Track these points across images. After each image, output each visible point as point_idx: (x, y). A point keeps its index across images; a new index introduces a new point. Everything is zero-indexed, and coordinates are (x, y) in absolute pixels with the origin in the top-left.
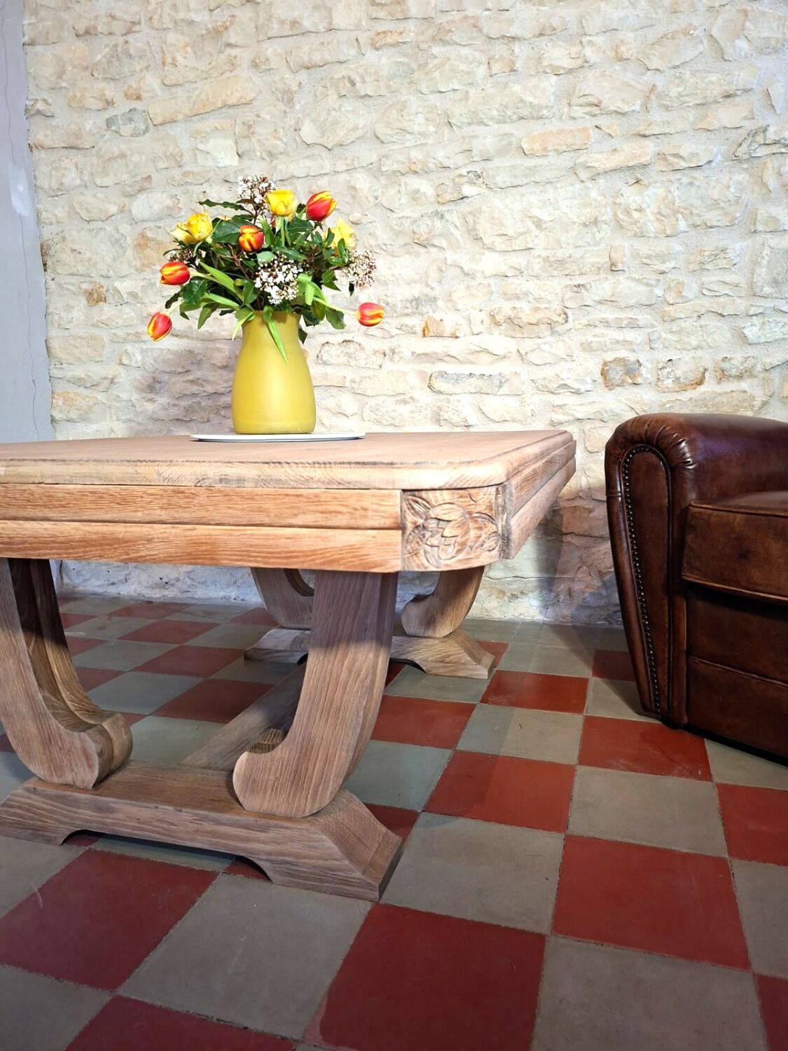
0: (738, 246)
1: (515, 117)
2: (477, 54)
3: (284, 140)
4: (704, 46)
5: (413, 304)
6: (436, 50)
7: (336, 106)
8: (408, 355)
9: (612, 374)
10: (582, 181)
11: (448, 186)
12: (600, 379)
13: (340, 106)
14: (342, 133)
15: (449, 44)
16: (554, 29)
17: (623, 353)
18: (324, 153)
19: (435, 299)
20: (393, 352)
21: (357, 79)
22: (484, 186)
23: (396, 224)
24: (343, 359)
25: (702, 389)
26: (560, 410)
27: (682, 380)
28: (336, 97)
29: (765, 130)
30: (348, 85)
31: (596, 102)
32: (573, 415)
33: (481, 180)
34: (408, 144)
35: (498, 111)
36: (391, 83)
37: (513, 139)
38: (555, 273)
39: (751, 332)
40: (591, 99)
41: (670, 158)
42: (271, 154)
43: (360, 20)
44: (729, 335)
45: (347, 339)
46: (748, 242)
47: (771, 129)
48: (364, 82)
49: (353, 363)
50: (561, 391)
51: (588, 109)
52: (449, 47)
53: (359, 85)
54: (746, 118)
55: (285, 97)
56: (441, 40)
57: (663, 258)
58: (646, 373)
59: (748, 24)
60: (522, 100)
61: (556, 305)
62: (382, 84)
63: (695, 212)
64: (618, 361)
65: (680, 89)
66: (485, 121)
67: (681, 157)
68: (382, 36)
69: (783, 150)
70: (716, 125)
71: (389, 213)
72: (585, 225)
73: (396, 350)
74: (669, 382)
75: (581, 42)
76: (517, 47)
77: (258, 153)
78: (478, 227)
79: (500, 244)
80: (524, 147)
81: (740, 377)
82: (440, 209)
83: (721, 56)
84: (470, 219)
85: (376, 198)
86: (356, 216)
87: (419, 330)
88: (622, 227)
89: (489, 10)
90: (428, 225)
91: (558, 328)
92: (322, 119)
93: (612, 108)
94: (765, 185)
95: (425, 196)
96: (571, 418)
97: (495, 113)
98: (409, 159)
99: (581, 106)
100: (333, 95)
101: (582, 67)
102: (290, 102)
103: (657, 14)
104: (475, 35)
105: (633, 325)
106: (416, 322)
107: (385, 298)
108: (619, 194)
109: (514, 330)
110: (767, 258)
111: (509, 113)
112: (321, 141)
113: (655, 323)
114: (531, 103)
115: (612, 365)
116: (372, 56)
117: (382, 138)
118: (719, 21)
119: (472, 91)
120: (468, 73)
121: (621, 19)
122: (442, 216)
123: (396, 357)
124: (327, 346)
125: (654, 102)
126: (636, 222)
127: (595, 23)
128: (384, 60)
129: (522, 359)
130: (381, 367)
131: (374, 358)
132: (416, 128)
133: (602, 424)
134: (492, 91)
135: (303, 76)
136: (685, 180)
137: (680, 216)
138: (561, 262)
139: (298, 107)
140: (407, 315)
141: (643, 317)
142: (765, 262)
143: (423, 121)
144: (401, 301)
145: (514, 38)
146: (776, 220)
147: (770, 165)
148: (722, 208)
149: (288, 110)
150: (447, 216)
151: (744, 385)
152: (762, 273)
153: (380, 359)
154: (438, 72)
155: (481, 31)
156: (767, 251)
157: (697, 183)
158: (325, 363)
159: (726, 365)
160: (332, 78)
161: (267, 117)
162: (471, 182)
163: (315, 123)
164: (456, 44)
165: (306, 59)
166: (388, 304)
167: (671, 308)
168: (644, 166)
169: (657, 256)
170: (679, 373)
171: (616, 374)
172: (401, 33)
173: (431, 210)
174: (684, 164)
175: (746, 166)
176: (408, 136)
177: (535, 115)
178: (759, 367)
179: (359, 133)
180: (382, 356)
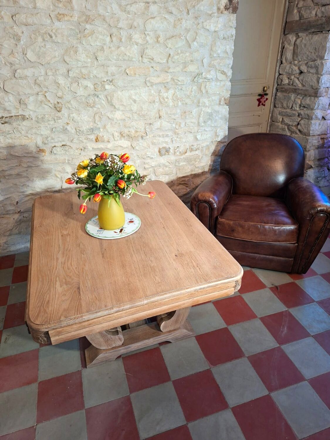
0: (195, 111)
1: (123, 59)
2: (105, 31)
3: (18, 58)
4: (184, 42)
5: (91, 130)
6: (88, 26)
7: (43, 44)
8: (91, 149)
9: (162, 152)
10: (148, 87)
11: (99, 85)
12: (158, 154)
13: (45, 45)
14: (48, 59)
15: (93, 25)
16: (136, 28)
17: (165, 145)
18: (40, 67)
19: (99, 128)
20: (85, 148)
21: (53, 35)
22: (113, 86)
23: (79, 99)
24: (63, 152)
25: (187, 154)
26: (147, 164)
27: (181, 152)
28: (42, 40)
29: (202, 74)
30: (49, 37)
31: (152, 58)
32: (151, 165)
33: (112, 83)
34: (79, 65)
35: (116, 57)
36: (69, 38)
37: (123, 68)
38: (141, 119)
39: (199, 137)
40: (150, 57)
41: (175, 80)
42: (11, 64)
43: (50, 6)
44: (193, 138)
45: (64, 144)
46: (197, 109)
47: (204, 74)
48: (56, 36)
49: (67, 153)
50: (147, 158)
51: (149, 60)
52: (93, 26)
53: (54, 37)
54: (197, 69)
55: (16, 38)
56: (90, 23)
57: (174, 114)
58: (171, 151)
59: (197, 37)
60: (125, 54)
61: (143, 130)
62: (65, 38)
63: (183, 99)
64: (164, 148)
65: (178, 57)
66: (111, 60)
67: (179, 81)
68: (62, 16)
69: (206, 80)
70: (189, 70)
71: (75, 94)
72: (150, 102)
73: (86, 148)
74: (178, 153)
75: (145, 34)
76: (121, 31)
77: (3, 62)
78: (113, 101)
79: (121, 108)
80: (127, 72)
81: (196, 150)
82: (96, 93)
83: (190, 46)
84: (109, 98)
85: (68, 88)
86: (60, 94)
87: (94, 140)
88: (162, 103)
89: (109, 13)
90: (93, 100)
91: (144, 138)
92: (37, 51)
93: (157, 61)
94: (201, 91)
95: (90, 88)
96: (150, 166)
97: (115, 57)
98: (81, 72)
99: (146, 58)
100: (40, 39)
101: (146, 44)
102: (19, 40)
103: (169, 27)
104: (104, 23)
105: (167, 136)
106: (93, 137)
107: (78, 128)
108: (160, 92)
109: (129, 139)
110: (202, 115)
111: (120, 58)
112: (38, 61)
113: (173, 135)
114: (129, 56)
115: (162, 149)
116: (57, 24)
117: (68, 62)
118: (189, 35)
119: (105, 47)
120: (103, 40)
121: (158, 27)
122: (98, 97)
123: (86, 150)
124: (55, 147)
125: (170, 61)
126: (166, 102)
127: (149, 27)
128: (63, 27)
129: (134, 148)
130: (80, 154)
131: (77, 151)
132: (83, 60)
133: (160, 167)
134: (113, 49)
135: (24, 28)
136: (180, 88)
137: (179, 101)
138: (144, 116)
139: (22, 42)
140: (88, 134)
141: (170, 133)
142: (202, 116)
143: (85, 56)
144: (86, 129)
145: (120, 28)
146: (205, 103)
147: (203, 85)
148: (191, 99)
149: (17, 43)
150: (100, 96)
151: (197, 152)
152: (201, 119)
153: (80, 151)
154: (90, 37)
155: (107, 23)
156: (202, 112)
157: (183, 89)
158: (55, 154)
159: (193, 147)
160: (39, 32)
161: (6, 46)
162: (108, 84)
163: (34, 53)
164: (96, 25)
165: (24, 21)
166: (80, 131)
167: (178, 130)
168: (167, 83)
169: (173, 114)
170: (181, 150)
171: (163, 152)
172: (71, 17)
173: (92, 93)
174: (179, 83)
175: (196, 84)
176: (79, 62)
177: (130, 60)
178: (201, 147)
179: (57, 59)
180: (80, 150)
